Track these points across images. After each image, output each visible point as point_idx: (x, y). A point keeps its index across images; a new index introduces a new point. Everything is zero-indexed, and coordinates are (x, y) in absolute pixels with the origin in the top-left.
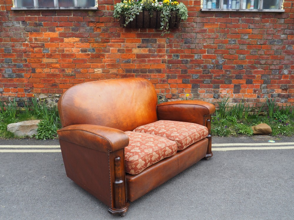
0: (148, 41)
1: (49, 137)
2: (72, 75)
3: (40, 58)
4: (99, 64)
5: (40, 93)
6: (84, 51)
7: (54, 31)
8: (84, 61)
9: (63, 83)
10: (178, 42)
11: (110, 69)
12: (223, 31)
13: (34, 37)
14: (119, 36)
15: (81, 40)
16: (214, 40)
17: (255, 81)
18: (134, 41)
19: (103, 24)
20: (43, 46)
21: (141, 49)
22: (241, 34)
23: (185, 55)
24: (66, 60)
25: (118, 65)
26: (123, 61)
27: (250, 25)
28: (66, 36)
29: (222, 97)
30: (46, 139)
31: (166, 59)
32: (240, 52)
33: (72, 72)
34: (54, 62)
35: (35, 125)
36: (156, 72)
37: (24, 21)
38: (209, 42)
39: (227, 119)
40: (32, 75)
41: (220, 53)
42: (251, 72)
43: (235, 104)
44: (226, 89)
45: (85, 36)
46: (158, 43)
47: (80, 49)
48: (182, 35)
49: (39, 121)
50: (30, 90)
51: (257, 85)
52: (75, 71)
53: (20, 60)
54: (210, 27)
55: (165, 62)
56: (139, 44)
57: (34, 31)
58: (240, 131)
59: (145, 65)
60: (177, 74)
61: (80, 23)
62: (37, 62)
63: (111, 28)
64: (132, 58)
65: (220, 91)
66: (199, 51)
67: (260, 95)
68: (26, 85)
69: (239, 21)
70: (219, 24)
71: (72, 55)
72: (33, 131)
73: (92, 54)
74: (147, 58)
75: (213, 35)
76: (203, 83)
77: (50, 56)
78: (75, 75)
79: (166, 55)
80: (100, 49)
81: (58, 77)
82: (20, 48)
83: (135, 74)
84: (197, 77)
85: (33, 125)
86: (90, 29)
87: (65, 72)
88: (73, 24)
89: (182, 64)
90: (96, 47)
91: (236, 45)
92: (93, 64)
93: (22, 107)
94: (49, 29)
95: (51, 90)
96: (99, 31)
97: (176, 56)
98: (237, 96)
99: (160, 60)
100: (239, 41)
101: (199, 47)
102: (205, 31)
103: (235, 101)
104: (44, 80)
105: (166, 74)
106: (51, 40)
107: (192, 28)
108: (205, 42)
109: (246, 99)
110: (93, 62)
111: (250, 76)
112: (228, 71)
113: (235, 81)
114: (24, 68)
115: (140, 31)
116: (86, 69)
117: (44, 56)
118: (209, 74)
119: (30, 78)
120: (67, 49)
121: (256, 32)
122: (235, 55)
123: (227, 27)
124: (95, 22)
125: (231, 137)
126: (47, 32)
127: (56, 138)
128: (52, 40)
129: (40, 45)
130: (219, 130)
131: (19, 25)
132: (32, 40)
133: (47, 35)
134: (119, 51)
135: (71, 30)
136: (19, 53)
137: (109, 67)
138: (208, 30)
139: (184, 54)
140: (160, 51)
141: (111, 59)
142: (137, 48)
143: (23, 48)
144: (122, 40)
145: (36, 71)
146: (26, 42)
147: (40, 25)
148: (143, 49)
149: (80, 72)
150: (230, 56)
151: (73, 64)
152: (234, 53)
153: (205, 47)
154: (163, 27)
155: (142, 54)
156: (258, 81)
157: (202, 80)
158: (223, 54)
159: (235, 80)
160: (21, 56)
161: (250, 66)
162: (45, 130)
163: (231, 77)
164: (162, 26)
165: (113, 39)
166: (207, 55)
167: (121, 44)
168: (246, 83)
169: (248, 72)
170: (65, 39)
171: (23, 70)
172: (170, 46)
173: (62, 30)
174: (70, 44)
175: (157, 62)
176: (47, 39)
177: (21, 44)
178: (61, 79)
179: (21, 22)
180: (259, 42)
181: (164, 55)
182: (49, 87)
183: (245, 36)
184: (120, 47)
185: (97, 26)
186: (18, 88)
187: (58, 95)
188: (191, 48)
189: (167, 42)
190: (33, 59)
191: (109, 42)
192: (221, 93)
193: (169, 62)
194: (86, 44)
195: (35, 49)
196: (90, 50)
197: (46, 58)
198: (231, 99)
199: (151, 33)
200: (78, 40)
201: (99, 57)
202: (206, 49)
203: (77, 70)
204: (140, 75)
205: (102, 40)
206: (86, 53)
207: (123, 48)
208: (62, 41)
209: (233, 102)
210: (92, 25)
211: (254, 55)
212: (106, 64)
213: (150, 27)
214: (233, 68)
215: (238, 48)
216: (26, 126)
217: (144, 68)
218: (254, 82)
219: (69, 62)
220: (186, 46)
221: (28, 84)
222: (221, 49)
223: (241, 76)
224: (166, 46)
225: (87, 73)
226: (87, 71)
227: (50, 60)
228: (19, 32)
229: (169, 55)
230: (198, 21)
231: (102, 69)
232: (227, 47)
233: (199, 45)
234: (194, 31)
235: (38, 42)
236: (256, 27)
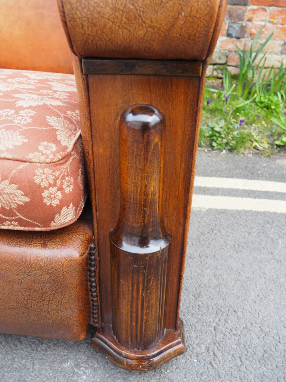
29: (251, 34)
39: (254, 101)
44: (267, 8)
58: (284, 139)
65: (248, 15)
125: (250, 156)
130: (217, 129)
192: (250, 20)
198: (277, 44)
209: (281, 53)
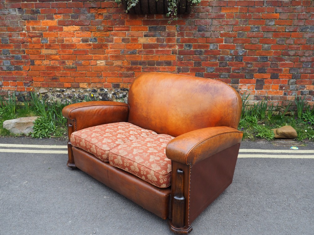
0: (155, 29)
1: (45, 135)
2: (73, 68)
3: (38, 49)
4: (102, 56)
5: (40, 88)
6: (85, 41)
7: (52, 18)
8: (86, 52)
9: (64, 77)
10: (190, 30)
11: (114, 61)
12: (244, 16)
13: (32, 26)
14: (123, 24)
15: (82, 28)
16: (233, 27)
17: (281, 75)
18: (141, 29)
19: (105, 10)
20: (41, 35)
21: (148, 38)
22: (266, 20)
23: (199, 45)
24: (65, 51)
25: (122, 56)
26: (128, 52)
27: (278, 8)
28: (66, 25)
29: (241, 94)
30: (43, 137)
31: (176, 50)
32: (264, 41)
33: (73, 64)
34: (54, 53)
35: (31, 122)
36: (166, 65)
37: (21, 8)
38: (228, 30)
40: (31, 67)
41: (240, 42)
42: (277, 65)
43: (256, 102)
44: (246, 84)
45: (86, 24)
46: (167, 31)
47: (81, 38)
48: (196, 22)
49: (36, 118)
50: (29, 84)
51: (284, 80)
52: (76, 63)
53: (18, 51)
54: (228, 12)
55: (176, 53)
56: (146, 33)
57: (32, 19)
58: (259, 134)
59: (153, 56)
60: (189, 67)
61: (80, 9)
62: (36, 53)
63: (114, 14)
64: (138, 48)
65: (239, 87)
66: (215, 40)
67: (288, 92)
68: (25, 79)
69: (264, 4)
70: (239, 9)
71: (72, 46)
72: (29, 128)
73: (94, 44)
74: (154, 48)
75: (232, 21)
76: (220, 77)
77: (49, 47)
78: (76, 68)
79: (177, 44)
80: (102, 38)
81: (58, 69)
82: (18, 38)
83: (142, 66)
84: (212, 71)
85: (29, 122)
86: (92, 16)
87: (66, 64)
88: (72, 10)
89: (195, 55)
90: (98, 36)
91: (260, 33)
92: (95, 55)
93: (22, 102)
94: (47, 16)
95: (51, 84)
96: (101, 18)
97: (188, 46)
98: (259, 92)
99: (170, 50)
100: (263, 28)
101: (215, 35)
102: (222, 16)
103: (257, 98)
104: (44, 73)
105: (176, 67)
106: (49, 29)
107: (207, 13)
108: (222, 30)
109: (270, 96)
110: (95, 53)
111: (275, 70)
112: (249, 63)
113: (257, 76)
114: (22, 60)
115: (147, 18)
116: (87, 61)
117: (42, 46)
118: (227, 67)
119: (29, 70)
120: (67, 38)
121: (284, 17)
122: (259, 45)
123: (248, 11)
124: (95, 8)
125: (247, 141)
126: (45, 20)
127: (53, 137)
128: (51, 29)
129: (38, 35)
131: (15, 13)
132: (30, 29)
133: (45, 23)
134: (123, 40)
135: (70, 17)
136: (16, 44)
137: (113, 59)
138: (225, 15)
139: (197, 44)
140: (169, 40)
141: (115, 50)
142: (144, 37)
143: (20, 38)
144: (126, 28)
145: (35, 63)
146: (24, 32)
147: (37, 12)
148: (150, 38)
149: (81, 65)
150: (251, 46)
151: (73, 55)
152: (256, 43)
153: (222, 35)
154: (170, 13)
155: (149, 44)
156: (285, 75)
157: (218, 74)
158: (243, 44)
159: (257, 74)
160: (19, 47)
161: (276, 58)
162: (41, 128)
163: (253, 70)
164: (169, 11)
165: (116, 27)
166: (225, 45)
167: (126, 33)
168: (271, 77)
169: (274, 65)
170: (64, 27)
171: (22, 62)
172: (181, 34)
173: (61, 17)
174: (70, 34)
175: (166, 53)
176: (45, 28)
177: (18, 34)
178: (61, 71)
179: (17, 10)
180: (288, 30)
181: (175, 45)
182: (49, 80)
183: (271, 22)
184: (124, 36)
185: (99, 13)
186: (17, 81)
187: (58, 89)
188: (205, 36)
189: (178, 29)
190: (31, 50)
191: (113, 31)
192: (240, 89)
193: (181, 53)
194: (87, 33)
195: (34, 39)
196: (92, 39)
197: (46, 49)
198: (252, 97)
199: (159, 19)
200: (79, 28)
201: (101, 47)
202: (224, 38)
203: (78, 62)
204: (147, 68)
205: (104, 28)
206: (88, 43)
207: (128, 37)
208: (61, 29)
209: (254, 100)
210: (93, 12)
211: (282, 44)
212: (109, 55)
213: (158, 13)
214: (255, 60)
215: (262, 37)
216: (22, 123)
217: (152, 60)
218: (280, 77)
219: (69, 53)
220: (200, 34)
221: (27, 77)
222: (242, 38)
223: (265, 69)
224: (176, 35)
225: (89, 65)
226: (89, 63)
227: (49, 51)
228: (15, 21)
229: (180, 45)
230: (214, 5)
231: (105, 61)
232: (248, 35)
233: (216, 32)
234: (209, 17)
235: (36, 32)
236: (285, 10)
